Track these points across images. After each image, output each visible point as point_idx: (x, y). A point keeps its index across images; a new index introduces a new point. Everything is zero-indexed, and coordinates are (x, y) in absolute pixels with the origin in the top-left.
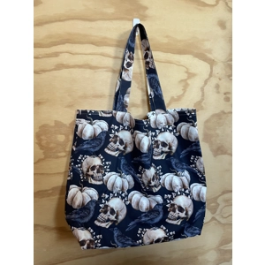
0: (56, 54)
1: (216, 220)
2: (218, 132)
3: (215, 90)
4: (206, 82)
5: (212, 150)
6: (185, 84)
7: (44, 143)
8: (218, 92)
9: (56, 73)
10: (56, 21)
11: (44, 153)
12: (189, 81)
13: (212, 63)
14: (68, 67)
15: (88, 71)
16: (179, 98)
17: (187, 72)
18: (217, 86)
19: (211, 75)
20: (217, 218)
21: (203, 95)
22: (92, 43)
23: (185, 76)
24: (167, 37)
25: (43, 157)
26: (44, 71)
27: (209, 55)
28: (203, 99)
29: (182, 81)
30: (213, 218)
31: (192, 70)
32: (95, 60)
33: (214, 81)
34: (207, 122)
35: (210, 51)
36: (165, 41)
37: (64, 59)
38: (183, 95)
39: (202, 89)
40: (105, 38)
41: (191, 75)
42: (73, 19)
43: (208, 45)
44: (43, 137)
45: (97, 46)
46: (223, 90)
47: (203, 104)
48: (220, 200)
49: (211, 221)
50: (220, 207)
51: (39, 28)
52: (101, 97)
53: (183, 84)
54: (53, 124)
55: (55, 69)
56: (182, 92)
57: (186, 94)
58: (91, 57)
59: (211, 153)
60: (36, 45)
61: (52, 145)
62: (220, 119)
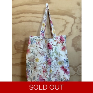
0: (20, 17)
1: (77, 74)
2: (77, 43)
3: (76, 28)
4: (73, 25)
5: (75, 49)
6: (65, 26)
7: (16, 48)
8: (77, 29)
9: (20, 24)
10: (19, 6)
11: (17, 51)
12: (66, 25)
13: (75, 18)
14: (24, 21)
15: (31, 23)
16: (63, 31)
17: (66, 22)
18: (77, 27)
19: (75, 22)
20: (77, 73)
21: (72, 30)
22: (32, 13)
23: (65, 23)
24: (58, 9)
25: (16, 52)
26: (16, 23)
27: (74, 15)
28: (72, 31)
29: (64, 25)
30: (76, 74)
31: (68, 21)
32: (33, 19)
33: (76, 25)
34: (73, 39)
35: (74, 14)
36: (58, 11)
37: (22, 19)
38: (64, 30)
39: (71, 28)
40: (36, 11)
41: (67, 23)
42: (25, 5)
43: (73, 12)
44: (16, 46)
45: (34, 14)
46: (79, 28)
47: (72, 33)
48: (78, 67)
49: (75, 74)
50: (78, 70)
51: (14, 9)
52: (35, 31)
53: (64, 26)
54: (19, 41)
55: (19, 23)
56: (64, 29)
57: (65, 30)
58: (31, 18)
59: (75, 50)
60: (13, 15)
61: (19, 48)
62: (78, 38)
